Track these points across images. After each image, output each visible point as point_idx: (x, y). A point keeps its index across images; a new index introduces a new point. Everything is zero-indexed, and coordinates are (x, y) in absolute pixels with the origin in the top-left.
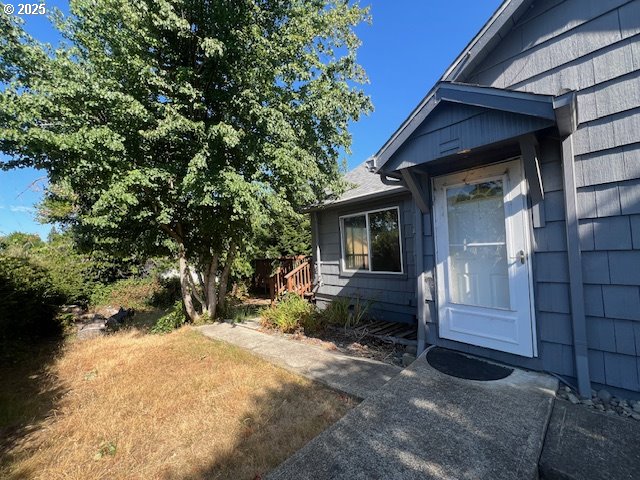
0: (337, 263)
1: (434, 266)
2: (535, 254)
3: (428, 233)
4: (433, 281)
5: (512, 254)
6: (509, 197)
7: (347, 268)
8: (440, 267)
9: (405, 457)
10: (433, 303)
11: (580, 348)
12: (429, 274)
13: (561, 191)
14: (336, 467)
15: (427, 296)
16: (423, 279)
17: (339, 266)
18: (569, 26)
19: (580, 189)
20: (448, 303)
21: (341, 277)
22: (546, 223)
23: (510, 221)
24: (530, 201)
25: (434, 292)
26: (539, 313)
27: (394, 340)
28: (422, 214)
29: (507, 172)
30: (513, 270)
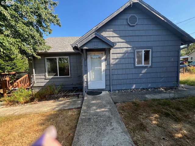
0: (44, 74)
1: (87, 73)
2: (106, 70)
3: (86, 65)
4: (87, 76)
5: (102, 70)
6: (102, 59)
7: (48, 76)
8: (89, 73)
9: (98, 110)
10: (87, 82)
11: (111, 85)
12: (86, 75)
13: (110, 59)
14: (89, 118)
15: (86, 80)
16: (85, 77)
17: (45, 76)
18: (112, 30)
19: (112, 59)
20: (90, 81)
21: (45, 79)
22: (107, 64)
23: (102, 63)
24: (105, 60)
25: (87, 79)
26: (106, 80)
27: (72, 94)
28: (85, 60)
29: (102, 54)
30: (102, 73)
